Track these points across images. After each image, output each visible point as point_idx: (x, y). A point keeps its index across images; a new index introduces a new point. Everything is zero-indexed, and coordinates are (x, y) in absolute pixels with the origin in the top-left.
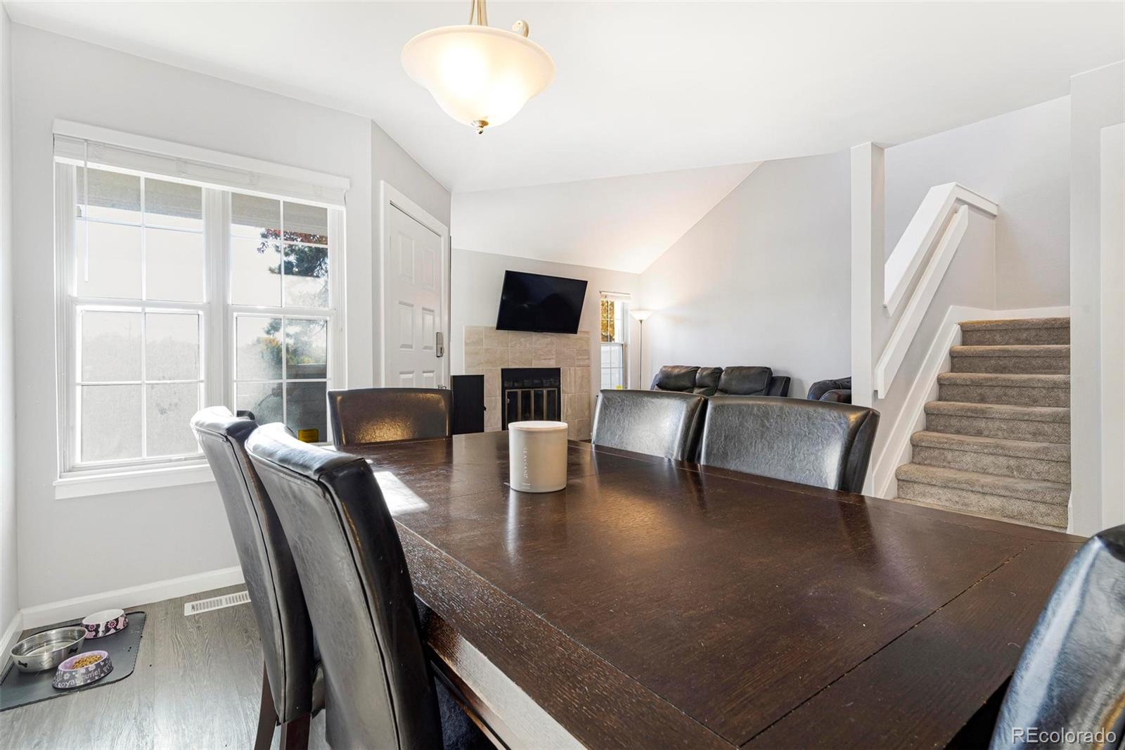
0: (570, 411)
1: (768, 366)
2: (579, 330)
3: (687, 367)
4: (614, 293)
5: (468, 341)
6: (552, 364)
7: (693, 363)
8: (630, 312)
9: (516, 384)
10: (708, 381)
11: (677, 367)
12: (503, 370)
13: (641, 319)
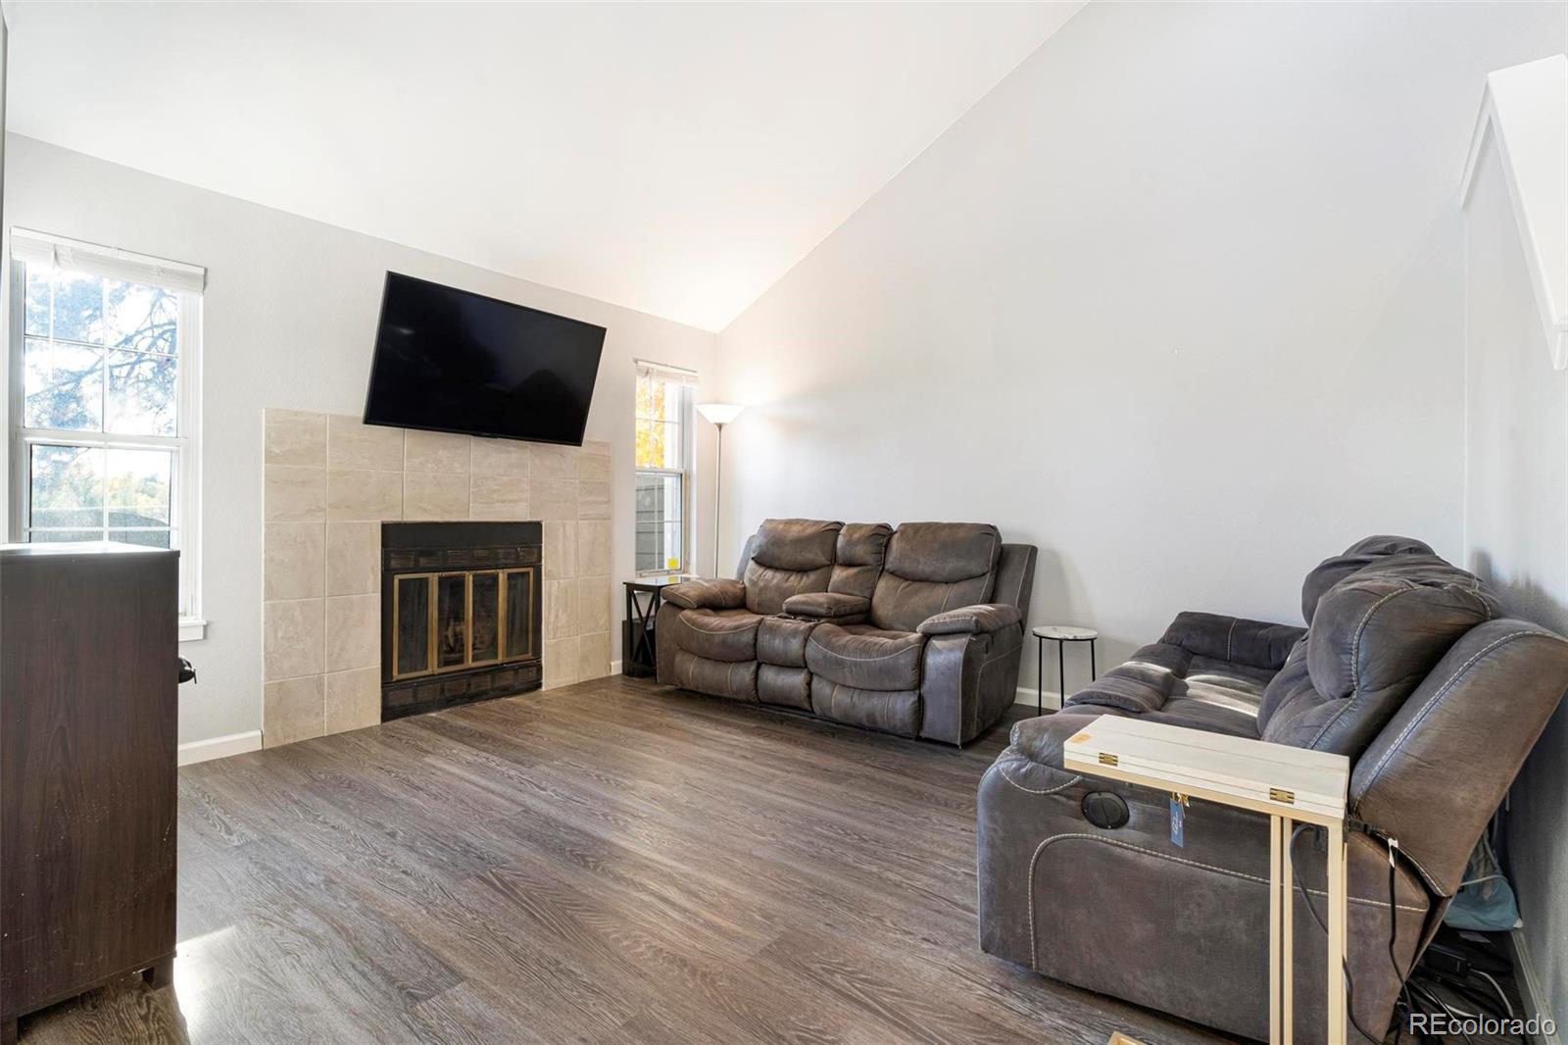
0: (563, 619)
1: (992, 524)
2: (585, 438)
3: (816, 523)
4: (666, 365)
5: (276, 450)
6: (520, 513)
7: (830, 516)
8: (696, 407)
9: (423, 561)
10: (861, 552)
11: (797, 521)
12: (385, 527)
13: (718, 421)
